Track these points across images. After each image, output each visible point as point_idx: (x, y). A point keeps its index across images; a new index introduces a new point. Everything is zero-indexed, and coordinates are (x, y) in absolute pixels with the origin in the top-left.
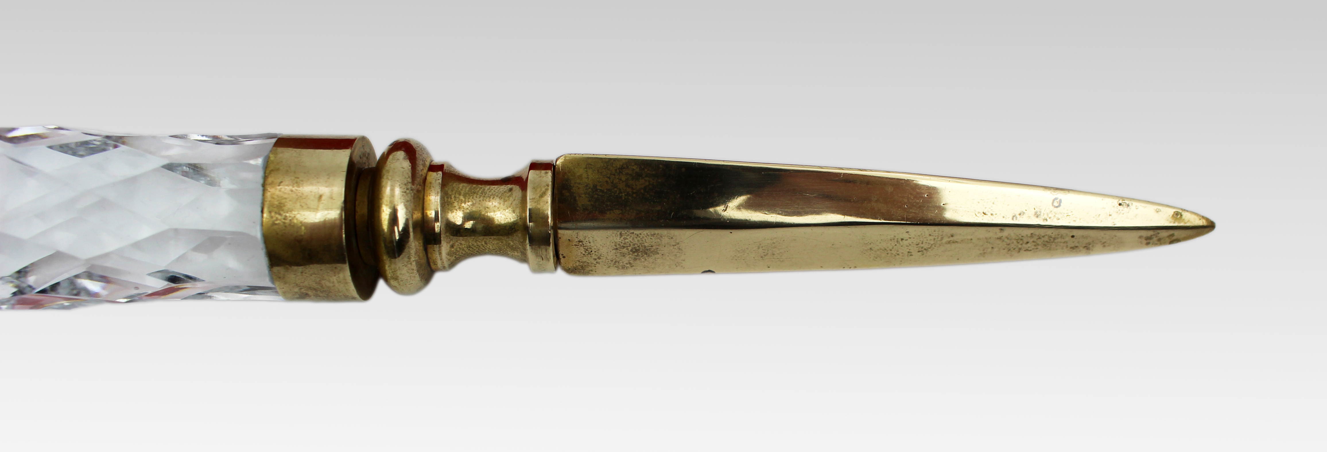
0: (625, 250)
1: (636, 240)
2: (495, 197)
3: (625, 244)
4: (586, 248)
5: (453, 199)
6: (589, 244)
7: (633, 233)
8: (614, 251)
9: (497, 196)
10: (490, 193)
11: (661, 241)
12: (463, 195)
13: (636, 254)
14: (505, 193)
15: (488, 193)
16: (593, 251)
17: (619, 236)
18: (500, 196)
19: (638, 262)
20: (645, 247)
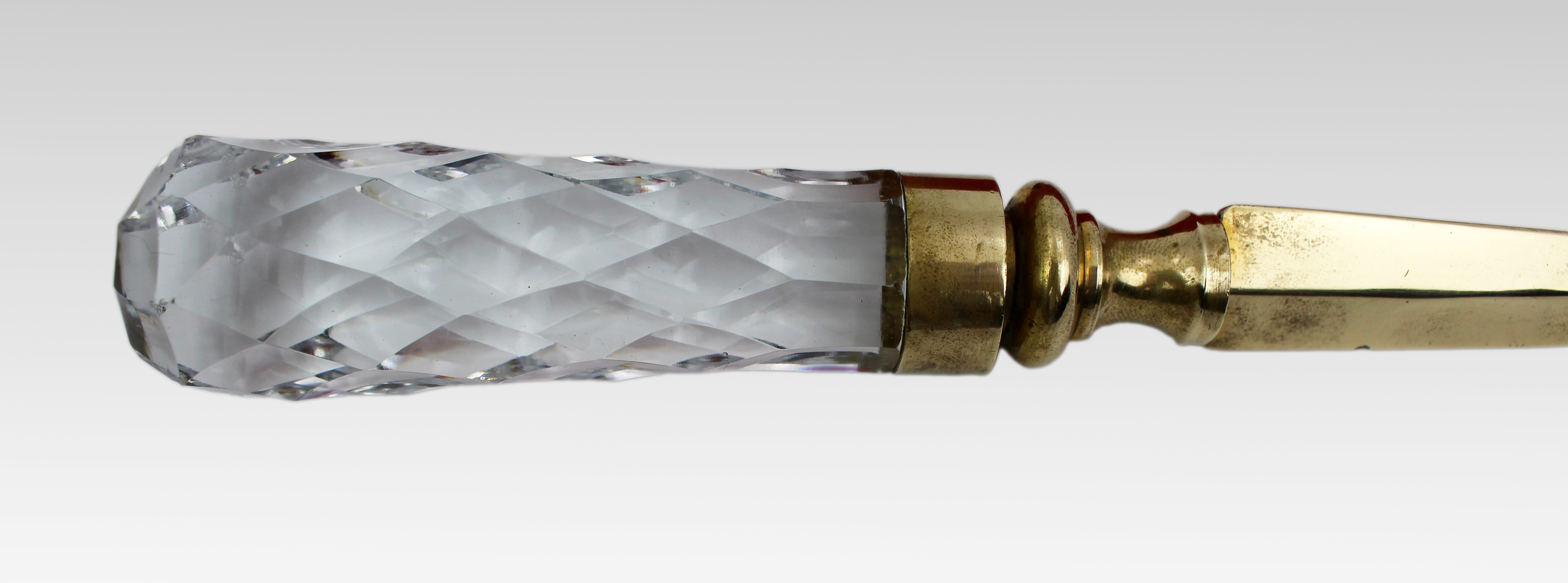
0: (1283, 321)
1: (1300, 308)
2: (1157, 253)
3: (1287, 313)
4: (1241, 316)
5: (1113, 254)
6: (1246, 312)
7: (1300, 300)
8: (1271, 321)
9: (1159, 252)
10: (1150, 249)
11: (1327, 309)
12: (1121, 250)
13: (1293, 325)
14: (1169, 249)
15: (1146, 248)
16: (1248, 319)
17: (1284, 304)
18: (1162, 251)
19: (1292, 335)
20: (1307, 317)
